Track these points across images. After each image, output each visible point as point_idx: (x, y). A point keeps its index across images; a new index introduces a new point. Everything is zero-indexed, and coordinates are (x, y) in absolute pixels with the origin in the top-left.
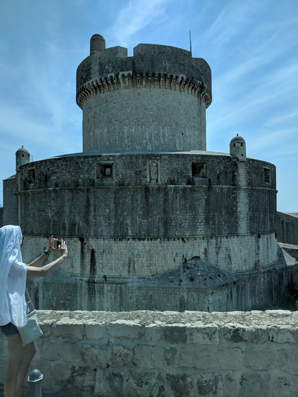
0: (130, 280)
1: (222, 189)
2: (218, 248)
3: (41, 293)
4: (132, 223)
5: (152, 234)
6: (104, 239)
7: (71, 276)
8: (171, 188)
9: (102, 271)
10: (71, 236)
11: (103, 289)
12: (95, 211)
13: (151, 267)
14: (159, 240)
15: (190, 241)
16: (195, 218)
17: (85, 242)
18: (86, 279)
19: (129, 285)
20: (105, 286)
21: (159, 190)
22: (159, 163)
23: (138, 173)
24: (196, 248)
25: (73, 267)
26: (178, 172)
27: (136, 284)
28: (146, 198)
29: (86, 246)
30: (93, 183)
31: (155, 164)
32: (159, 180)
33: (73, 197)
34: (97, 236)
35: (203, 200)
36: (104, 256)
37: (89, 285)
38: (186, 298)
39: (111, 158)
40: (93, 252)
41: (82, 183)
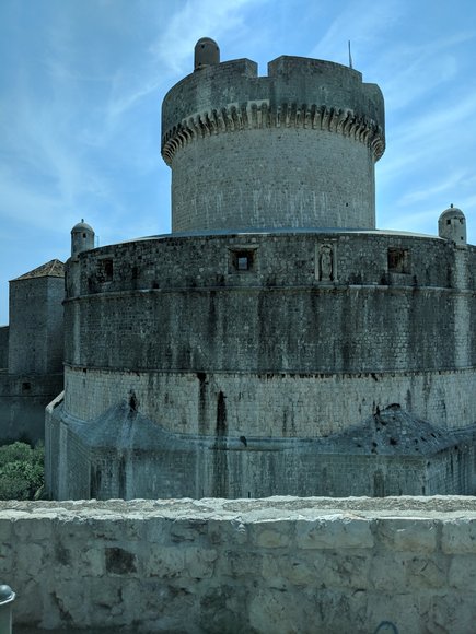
0: (288, 444)
1: (433, 293)
2: (427, 389)
3: (131, 468)
4: (289, 348)
5: (324, 367)
6: (241, 375)
7: (182, 438)
8: (355, 290)
9: (238, 430)
10: (182, 370)
11: (241, 459)
12: (225, 328)
13: (322, 423)
14: (335, 376)
15: (385, 380)
16: (392, 340)
17: (207, 379)
18: (209, 443)
19: (287, 452)
20: (244, 454)
21: (334, 293)
22: (335, 248)
23: (300, 265)
24: (394, 390)
25: (184, 422)
26: (366, 264)
27: (298, 452)
28: (314, 306)
29: (209, 388)
30: (221, 281)
31: (328, 250)
32: (335, 276)
33: (185, 304)
34: (228, 370)
35: (406, 311)
36: (242, 403)
37: (216, 453)
38: (385, 473)
39: (254, 240)
40: (221, 397)
41: (202, 281)
